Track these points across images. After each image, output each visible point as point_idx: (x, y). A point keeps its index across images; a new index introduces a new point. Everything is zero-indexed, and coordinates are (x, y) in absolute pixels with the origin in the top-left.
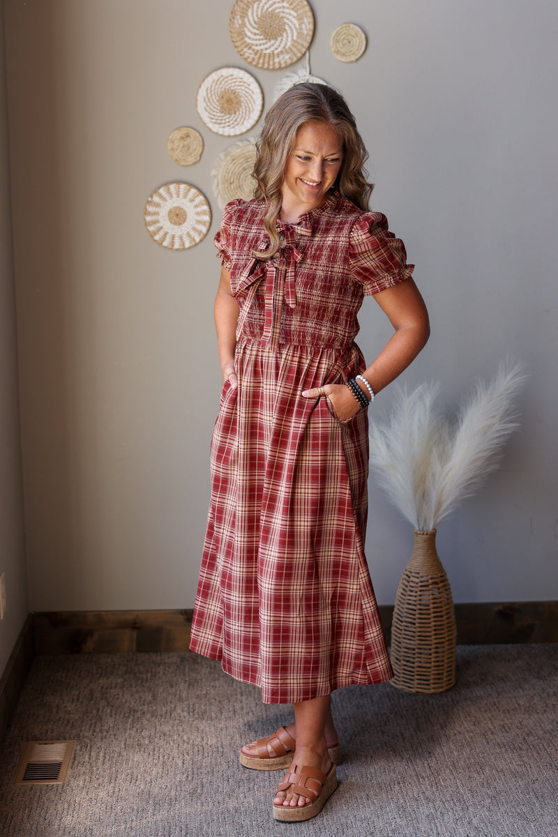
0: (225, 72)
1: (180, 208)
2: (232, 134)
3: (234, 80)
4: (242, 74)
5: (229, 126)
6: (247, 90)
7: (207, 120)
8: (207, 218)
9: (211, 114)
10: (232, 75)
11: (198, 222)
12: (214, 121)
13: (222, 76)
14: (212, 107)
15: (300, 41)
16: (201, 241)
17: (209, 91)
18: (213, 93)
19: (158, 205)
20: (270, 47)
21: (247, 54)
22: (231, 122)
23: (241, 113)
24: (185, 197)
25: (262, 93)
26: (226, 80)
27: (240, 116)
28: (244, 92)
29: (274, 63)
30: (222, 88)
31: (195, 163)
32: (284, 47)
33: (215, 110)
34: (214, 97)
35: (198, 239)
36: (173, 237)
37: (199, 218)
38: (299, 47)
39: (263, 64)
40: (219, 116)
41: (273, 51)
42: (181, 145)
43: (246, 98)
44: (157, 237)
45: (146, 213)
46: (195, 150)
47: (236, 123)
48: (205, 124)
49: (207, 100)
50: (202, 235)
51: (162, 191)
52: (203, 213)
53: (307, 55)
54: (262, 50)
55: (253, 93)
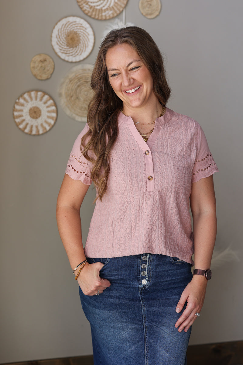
0: (71, 19)
1: (37, 108)
2: (74, 60)
3: (76, 25)
4: (82, 21)
5: (72, 55)
6: (84, 32)
7: (57, 50)
8: (54, 115)
9: (60, 46)
10: (75, 22)
11: (49, 117)
12: (62, 51)
13: (69, 22)
14: (61, 42)
15: (119, 3)
16: (50, 130)
17: (60, 31)
18: (62, 32)
19: (22, 105)
20: (99, 5)
21: (85, 8)
22: (74, 53)
23: (80, 47)
24: (41, 100)
25: (94, 35)
26: (71, 24)
27: (79, 49)
28: (82, 33)
29: (102, 16)
30: (68, 30)
31: (47, 79)
32: (109, 6)
33: (63, 44)
34: (62, 35)
35: (48, 128)
36: (32, 127)
37: (49, 115)
38: (119, 7)
39: (95, 15)
40: (65, 49)
41: (102, 8)
42: (40, 66)
43: (84, 38)
44: (21, 126)
45: (14, 110)
46: (48, 70)
47: (76, 54)
48: (56, 53)
49: (58, 37)
50: (51, 126)
51: (26, 96)
52: (52, 111)
53: (124, 13)
54: (95, 6)
55: (88, 34)
